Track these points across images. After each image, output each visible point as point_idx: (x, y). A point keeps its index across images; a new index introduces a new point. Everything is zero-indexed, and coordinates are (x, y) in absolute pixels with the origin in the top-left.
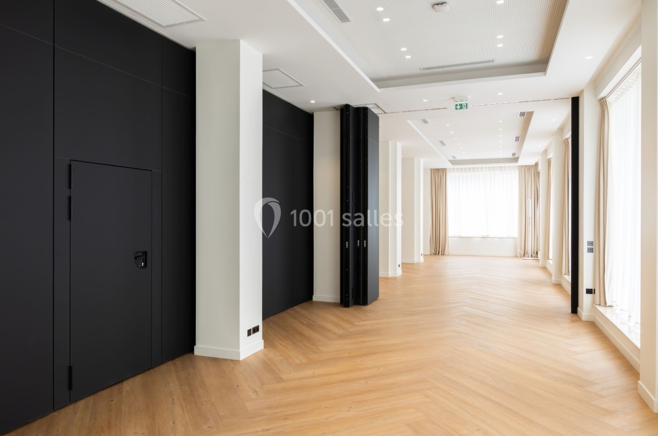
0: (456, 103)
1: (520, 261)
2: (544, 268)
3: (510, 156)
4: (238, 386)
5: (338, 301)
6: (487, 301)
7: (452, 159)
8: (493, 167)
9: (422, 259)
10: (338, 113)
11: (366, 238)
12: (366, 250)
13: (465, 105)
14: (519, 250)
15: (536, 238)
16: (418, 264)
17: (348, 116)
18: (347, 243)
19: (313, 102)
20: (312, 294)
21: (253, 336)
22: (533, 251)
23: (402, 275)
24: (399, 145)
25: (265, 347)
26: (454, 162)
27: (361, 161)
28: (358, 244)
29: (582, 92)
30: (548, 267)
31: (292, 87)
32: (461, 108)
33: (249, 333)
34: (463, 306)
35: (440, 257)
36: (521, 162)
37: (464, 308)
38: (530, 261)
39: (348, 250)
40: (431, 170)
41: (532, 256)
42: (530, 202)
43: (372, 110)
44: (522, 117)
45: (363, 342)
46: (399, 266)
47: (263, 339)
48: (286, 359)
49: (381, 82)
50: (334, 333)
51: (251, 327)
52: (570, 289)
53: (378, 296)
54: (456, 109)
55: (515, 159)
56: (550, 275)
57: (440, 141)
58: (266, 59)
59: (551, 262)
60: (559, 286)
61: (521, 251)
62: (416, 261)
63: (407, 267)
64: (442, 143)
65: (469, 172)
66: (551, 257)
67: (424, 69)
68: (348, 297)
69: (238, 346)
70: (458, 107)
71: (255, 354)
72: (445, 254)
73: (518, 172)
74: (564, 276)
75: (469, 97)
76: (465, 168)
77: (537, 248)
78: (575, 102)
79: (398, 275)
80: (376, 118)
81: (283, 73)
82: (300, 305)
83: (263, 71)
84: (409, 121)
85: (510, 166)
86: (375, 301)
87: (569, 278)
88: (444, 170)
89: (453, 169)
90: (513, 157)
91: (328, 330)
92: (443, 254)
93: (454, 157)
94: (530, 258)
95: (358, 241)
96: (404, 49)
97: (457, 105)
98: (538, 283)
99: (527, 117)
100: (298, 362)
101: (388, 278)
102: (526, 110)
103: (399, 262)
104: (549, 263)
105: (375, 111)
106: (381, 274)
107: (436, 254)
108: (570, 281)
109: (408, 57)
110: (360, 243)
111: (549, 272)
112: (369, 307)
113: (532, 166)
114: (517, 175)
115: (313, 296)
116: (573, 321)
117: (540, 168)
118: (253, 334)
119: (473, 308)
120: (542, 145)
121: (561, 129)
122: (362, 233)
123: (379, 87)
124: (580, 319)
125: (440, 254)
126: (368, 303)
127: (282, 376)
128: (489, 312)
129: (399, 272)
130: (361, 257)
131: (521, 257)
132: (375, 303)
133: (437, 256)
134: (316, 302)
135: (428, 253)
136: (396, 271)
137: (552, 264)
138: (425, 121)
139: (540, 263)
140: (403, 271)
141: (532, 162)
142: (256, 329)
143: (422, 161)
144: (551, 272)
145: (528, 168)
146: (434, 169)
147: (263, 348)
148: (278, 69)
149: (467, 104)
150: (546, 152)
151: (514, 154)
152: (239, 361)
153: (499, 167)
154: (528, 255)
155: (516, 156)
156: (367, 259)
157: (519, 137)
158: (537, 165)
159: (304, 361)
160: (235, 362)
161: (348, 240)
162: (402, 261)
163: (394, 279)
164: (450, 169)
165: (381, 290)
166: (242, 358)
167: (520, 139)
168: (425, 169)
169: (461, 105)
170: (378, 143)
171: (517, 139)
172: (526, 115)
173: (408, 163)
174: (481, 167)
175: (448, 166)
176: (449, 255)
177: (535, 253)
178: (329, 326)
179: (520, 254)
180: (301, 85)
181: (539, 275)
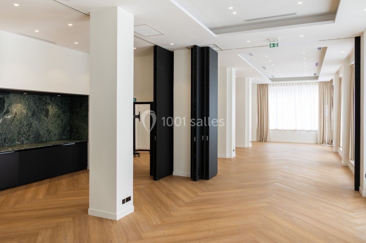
0: (270, 43)
1: (319, 147)
2: (337, 153)
3: (313, 75)
4: (111, 241)
5: (190, 176)
6: (293, 179)
7: (272, 78)
8: (301, 83)
9: (250, 145)
10: (190, 50)
11: (208, 134)
12: (208, 143)
13: (277, 44)
14: (319, 139)
15: (331, 132)
16: (248, 148)
17: (196, 53)
18: (195, 138)
19: (172, 44)
20: (173, 171)
21: (126, 204)
22: (329, 140)
23: (236, 156)
24: (234, 70)
25: (135, 210)
26: (273, 80)
27: (205, 83)
28: (203, 138)
29: (363, 33)
30: (339, 152)
31: (156, 35)
32: (274, 46)
33: (124, 202)
34: (275, 182)
35: (264, 143)
36: (321, 79)
37: (275, 183)
38: (327, 147)
39: (195, 143)
40: (258, 84)
41: (328, 144)
42: (327, 107)
43: (213, 48)
44: (319, 50)
45: (202, 209)
46: (234, 150)
47: (133, 205)
48: (147, 220)
49: (216, 30)
50: (183, 201)
51: (125, 197)
52: (354, 170)
53: (217, 173)
54: (270, 47)
55: (316, 77)
56: (340, 158)
57: (263, 67)
58: (136, 18)
59: (341, 149)
60: (346, 167)
61: (321, 140)
62: (246, 146)
63: (239, 150)
64: (264, 68)
65: (284, 86)
66: (341, 146)
67: (246, 21)
68: (196, 174)
69: (115, 211)
70: (272, 46)
71: (127, 216)
72: (267, 141)
73: (318, 86)
74: (350, 161)
75: (279, 38)
76: (281, 84)
77: (332, 138)
78: (358, 40)
79: (233, 157)
80: (216, 54)
81: (149, 26)
82: (164, 178)
83: (134, 26)
84: (239, 55)
85: (312, 82)
86: (215, 177)
87: (353, 162)
88: (267, 85)
89: (273, 84)
90: (315, 76)
91: (179, 199)
92: (266, 141)
93: (273, 76)
94: (327, 145)
95: (203, 136)
96: (231, 8)
97: (270, 44)
98: (331, 165)
99: (323, 51)
100: (155, 223)
101: (225, 159)
102: (322, 46)
103: (234, 147)
104: (340, 150)
105: (215, 49)
106: (219, 155)
107: (261, 141)
108: (354, 165)
109: (235, 13)
110: (204, 138)
111: (340, 156)
112: (210, 181)
113: (328, 82)
114: (318, 88)
115: (173, 172)
116: (356, 197)
117: (334, 83)
118: (126, 202)
119: (282, 184)
120: (334, 69)
121: (348, 58)
122: (205, 131)
123: (216, 34)
124: (360, 196)
125: (264, 141)
126: (209, 178)
127: (143, 235)
128: (294, 188)
129: (234, 155)
130: (205, 147)
131: (320, 144)
132: (214, 178)
133: (261, 143)
134: (174, 176)
135: (255, 140)
136: (231, 154)
137: (342, 150)
138: (251, 55)
139: (334, 149)
140: (237, 154)
141: (328, 79)
142: (128, 199)
143: (251, 79)
144: (341, 157)
145: (326, 83)
146: (259, 84)
147: (133, 211)
148: (146, 24)
149: (278, 43)
150: (338, 73)
151: (315, 74)
152: (116, 221)
153: (305, 83)
154: (325, 143)
155: (317, 75)
156: (209, 149)
157: (318, 63)
158: (332, 81)
159: (159, 223)
160: (113, 221)
161: (195, 136)
162: (236, 146)
163: (230, 159)
164: (270, 84)
165: (219, 168)
166: (118, 218)
167: (319, 64)
168: (253, 84)
169: (274, 44)
170: (217, 70)
171: (317, 64)
172: (322, 49)
173: (240, 82)
174: (292, 83)
175: (269, 82)
176: (270, 142)
177: (331, 141)
178: (180, 195)
179: (320, 142)
180: (163, 34)
181: (332, 158)
